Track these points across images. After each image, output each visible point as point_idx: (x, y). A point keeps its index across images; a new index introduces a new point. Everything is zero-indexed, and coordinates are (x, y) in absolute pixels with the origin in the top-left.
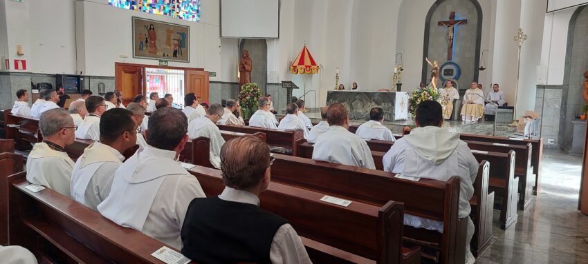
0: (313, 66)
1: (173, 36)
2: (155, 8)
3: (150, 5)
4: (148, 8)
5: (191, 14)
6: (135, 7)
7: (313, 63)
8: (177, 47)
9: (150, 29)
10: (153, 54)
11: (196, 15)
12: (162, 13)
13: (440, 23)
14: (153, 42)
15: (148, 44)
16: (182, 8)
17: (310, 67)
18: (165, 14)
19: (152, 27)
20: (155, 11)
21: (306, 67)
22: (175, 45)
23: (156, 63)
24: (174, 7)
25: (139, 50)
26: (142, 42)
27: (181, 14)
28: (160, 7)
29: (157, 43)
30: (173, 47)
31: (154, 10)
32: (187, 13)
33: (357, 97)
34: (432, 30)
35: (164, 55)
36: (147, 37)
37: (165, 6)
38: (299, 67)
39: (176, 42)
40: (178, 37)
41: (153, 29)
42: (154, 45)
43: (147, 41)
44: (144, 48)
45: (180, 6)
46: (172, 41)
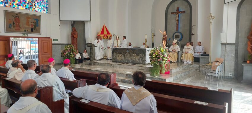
0: (108, 35)
1: (30, 20)
2: (20, 6)
3: (17, 4)
4: (16, 6)
5: (43, 9)
6: (7, 5)
7: (108, 33)
8: (33, 26)
9: (16, 17)
10: (18, 30)
11: (45, 10)
12: (24, 8)
13: (172, 13)
14: (18, 24)
15: (15, 25)
16: (37, 6)
17: (107, 35)
18: (26, 9)
19: (17, 16)
20: (21, 7)
21: (105, 35)
22: (32, 25)
23: (21, 35)
24: (32, 5)
25: (9, 28)
26: (10, 24)
27: (36, 9)
28: (23, 5)
29: (21, 24)
30: (30, 26)
31: (19, 7)
32: (40, 8)
33: (127, 51)
34: (169, 16)
35: (25, 31)
36: (14, 21)
37: (26, 5)
38: (101, 35)
39: (33, 24)
40: (34, 21)
41: (18, 17)
42: (19, 26)
43: (14, 24)
44: (12, 27)
45: (36, 4)
46: (30, 23)
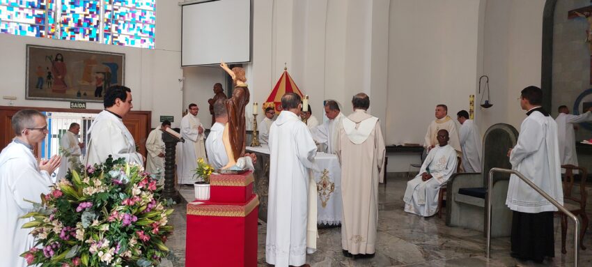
1: (95, 68)
2: (78, 33)
3: (71, 30)
4: (70, 34)
5: (139, 37)
6: (43, 32)
8: (103, 83)
9: (57, 59)
11: (147, 40)
12: (87, 38)
15: (52, 81)
16: (124, 31)
18: (91, 39)
19: (59, 57)
20: (79, 37)
22: (99, 80)
23: (67, 105)
24: (110, 30)
25: (35, 89)
26: (41, 79)
27: (121, 39)
29: (68, 79)
30: (94, 83)
32: (131, 36)
34: (559, 29)
35: (79, 95)
36: (50, 70)
37: (91, 29)
39: (100, 76)
40: (104, 68)
43: (49, 77)
44: (45, 86)
45: (121, 27)
